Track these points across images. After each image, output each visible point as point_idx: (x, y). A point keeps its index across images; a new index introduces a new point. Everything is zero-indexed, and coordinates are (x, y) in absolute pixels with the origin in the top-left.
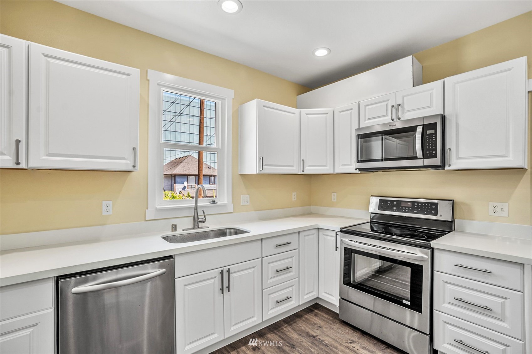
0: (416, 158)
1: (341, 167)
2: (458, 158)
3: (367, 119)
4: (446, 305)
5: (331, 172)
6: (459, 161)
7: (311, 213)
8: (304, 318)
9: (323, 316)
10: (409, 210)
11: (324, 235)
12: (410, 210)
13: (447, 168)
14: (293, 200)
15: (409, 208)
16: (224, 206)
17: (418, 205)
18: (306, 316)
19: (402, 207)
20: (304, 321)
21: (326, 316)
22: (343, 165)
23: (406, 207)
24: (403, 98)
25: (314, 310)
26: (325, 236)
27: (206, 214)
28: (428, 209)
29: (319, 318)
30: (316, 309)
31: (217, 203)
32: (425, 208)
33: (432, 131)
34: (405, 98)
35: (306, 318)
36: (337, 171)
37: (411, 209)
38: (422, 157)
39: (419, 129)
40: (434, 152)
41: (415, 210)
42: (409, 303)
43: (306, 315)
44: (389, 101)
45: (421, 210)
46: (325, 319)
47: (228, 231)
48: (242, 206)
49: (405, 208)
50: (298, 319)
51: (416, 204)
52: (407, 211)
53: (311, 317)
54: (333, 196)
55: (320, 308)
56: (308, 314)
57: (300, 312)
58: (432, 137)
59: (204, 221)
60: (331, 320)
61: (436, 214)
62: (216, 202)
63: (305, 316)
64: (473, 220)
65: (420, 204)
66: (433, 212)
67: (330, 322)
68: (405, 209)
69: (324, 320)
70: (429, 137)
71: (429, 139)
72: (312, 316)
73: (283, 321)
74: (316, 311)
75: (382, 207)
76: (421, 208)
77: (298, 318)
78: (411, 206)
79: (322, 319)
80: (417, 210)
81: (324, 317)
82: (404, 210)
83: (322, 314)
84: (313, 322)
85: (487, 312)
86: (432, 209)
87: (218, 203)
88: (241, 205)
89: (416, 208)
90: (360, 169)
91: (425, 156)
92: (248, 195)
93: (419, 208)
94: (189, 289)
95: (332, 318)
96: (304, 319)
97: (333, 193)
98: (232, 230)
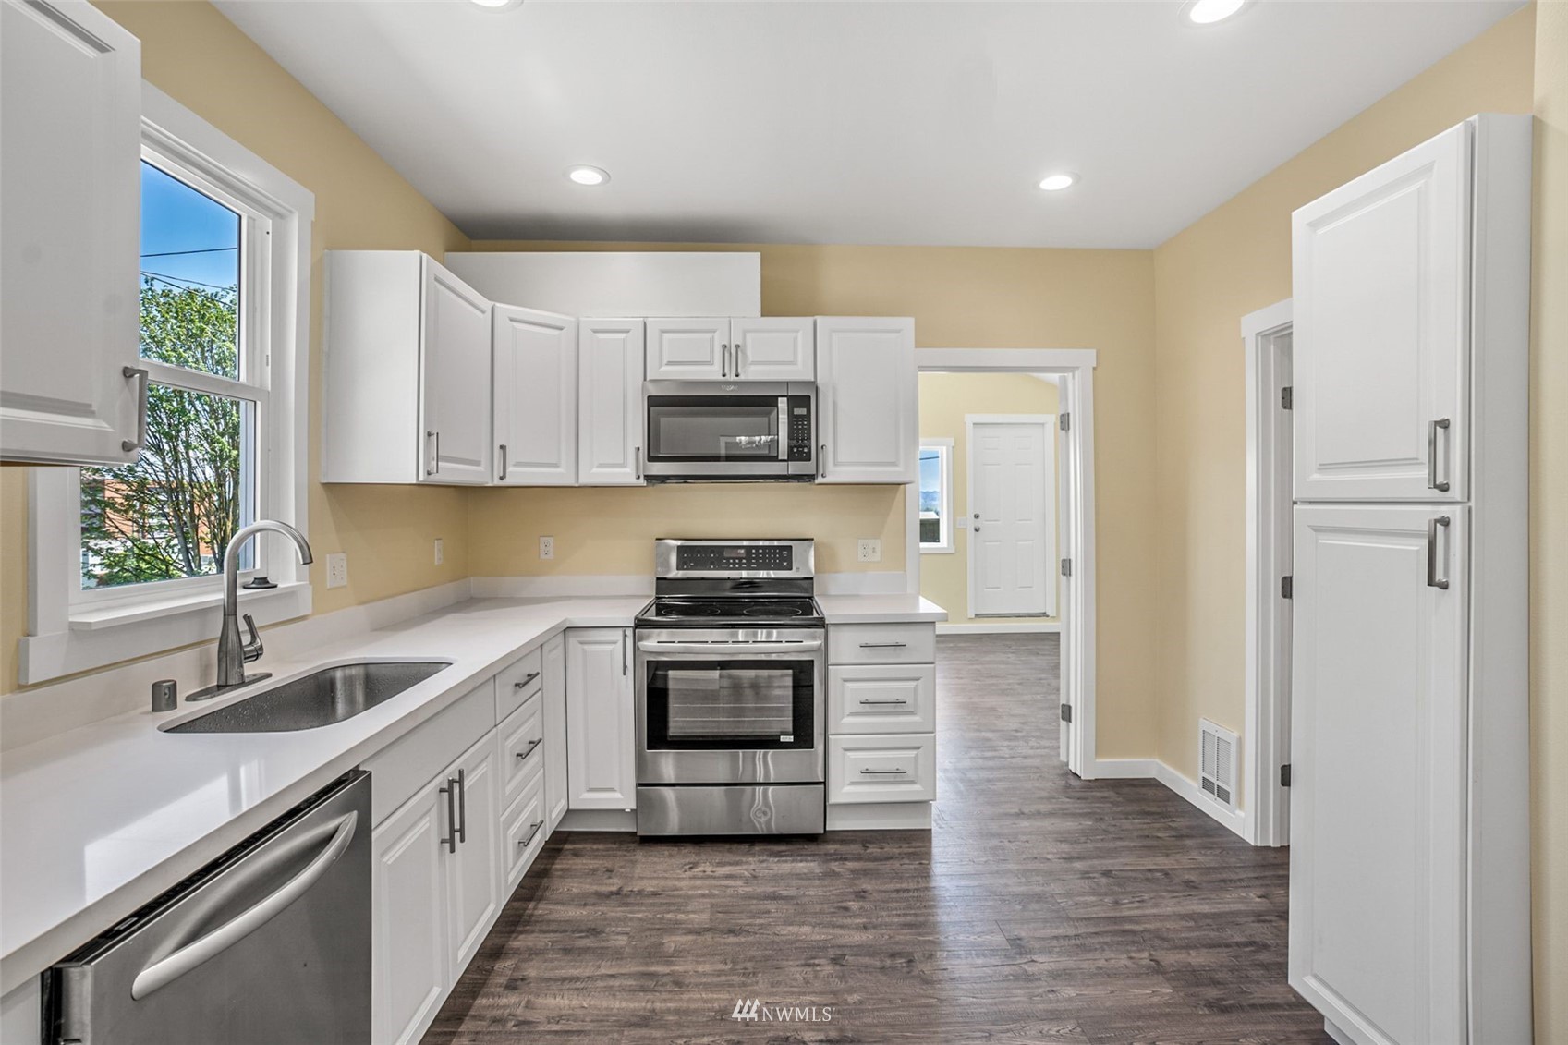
0: (775, 459)
1: (595, 470)
2: (836, 464)
3: (665, 362)
4: (847, 720)
5: (570, 482)
6: (839, 469)
7: (472, 598)
8: (557, 870)
9: (593, 850)
10: (740, 563)
11: (582, 643)
12: (745, 564)
13: (819, 480)
14: (436, 563)
15: (741, 559)
16: (291, 594)
17: (757, 553)
18: (558, 866)
19: (728, 559)
20: (561, 877)
21: (601, 846)
22: (601, 466)
23: (734, 559)
24: (745, 332)
25: (561, 846)
26: (586, 647)
27: (257, 624)
28: (775, 559)
29: (590, 856)
30: (565, 842)
31: (275, 586)
32: (770, 559)
33: (803, 411)
34: (748, 335)
35: (562, 870)
36: (585, 479)
37: (744, 561)
38: (786, 458)
39: (783, 403)
40: (806, 450)
41: (754, 563)
42: (791, 739)
43: (553, 864)
44: (716, 334)
45: (764, 561)
46: (604, 853)
47: (339, 674)
48: (329, 589)
49: (734, 561)
50: (546, 879)
51: (754, 551)
52: (737, 566)
53: (570, 862)
54: (542, 547)
55: (571, 838)
56: (558, 861)
57: (534, 866)
58: (803, 421)
59: (257, 654)
60: (618, 849)
61: (790, 568)
62: (272, 581)
63: (554, 867)
64: (836, 572)
65: (760, 551)
66: (785, 564)
67: (619, 853)
68: (734, 563)
69: (604, 856)
70: (797, 421)
71: (798, 425)
72: (569, 860)
73: (515, 901)
74: (567, 847)
75: (685, 563)
76: (764, 558)
77: (543, 877)
78: (744, 556)
79: (596, 856)
80: (756, 563)
81: (598, 850)
82: (731, 566)
83: (588, 846)
84: (585, 869)
85: (900, 708)
86: (782, 559)
87: (280, 586)
88: (328, 587)
89: (754, 558)
90: (648, 478)
91: (792, 457)
92: (344, 552)
93: (761, 558)
94: (389, 863)
95: (615, 844)
96: (559, 873)
97: (541, 538)
98: (354, 671)
